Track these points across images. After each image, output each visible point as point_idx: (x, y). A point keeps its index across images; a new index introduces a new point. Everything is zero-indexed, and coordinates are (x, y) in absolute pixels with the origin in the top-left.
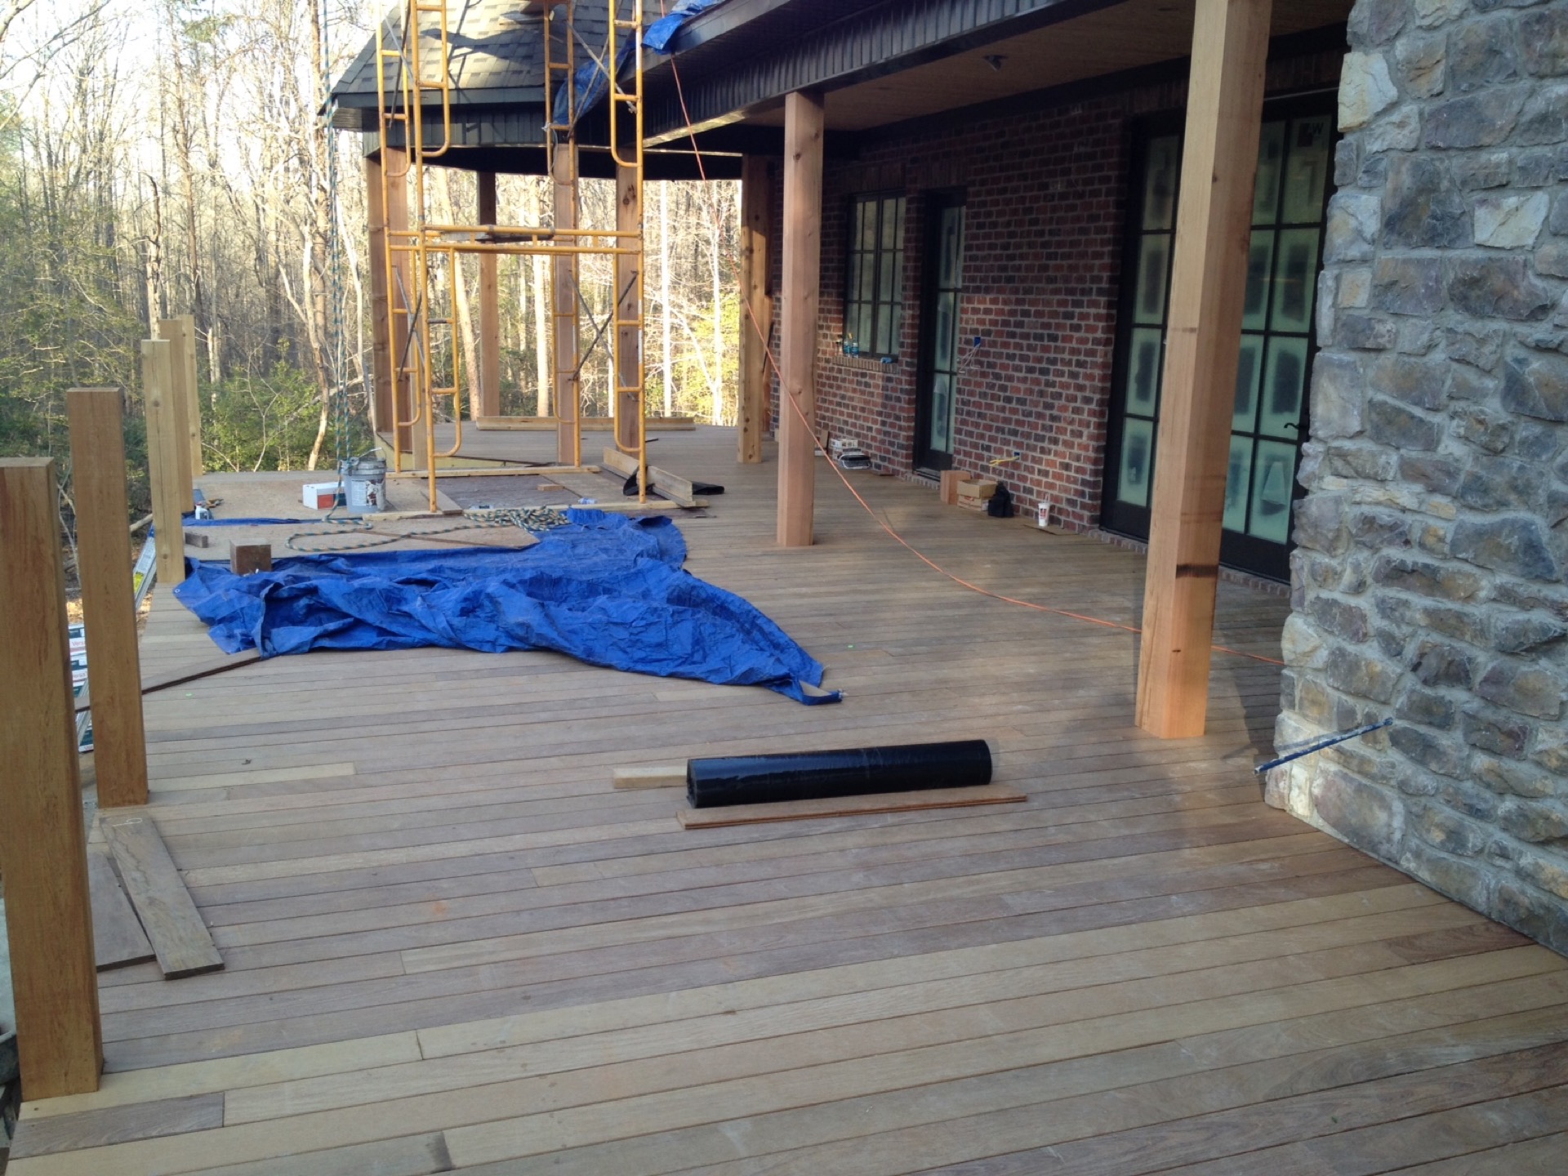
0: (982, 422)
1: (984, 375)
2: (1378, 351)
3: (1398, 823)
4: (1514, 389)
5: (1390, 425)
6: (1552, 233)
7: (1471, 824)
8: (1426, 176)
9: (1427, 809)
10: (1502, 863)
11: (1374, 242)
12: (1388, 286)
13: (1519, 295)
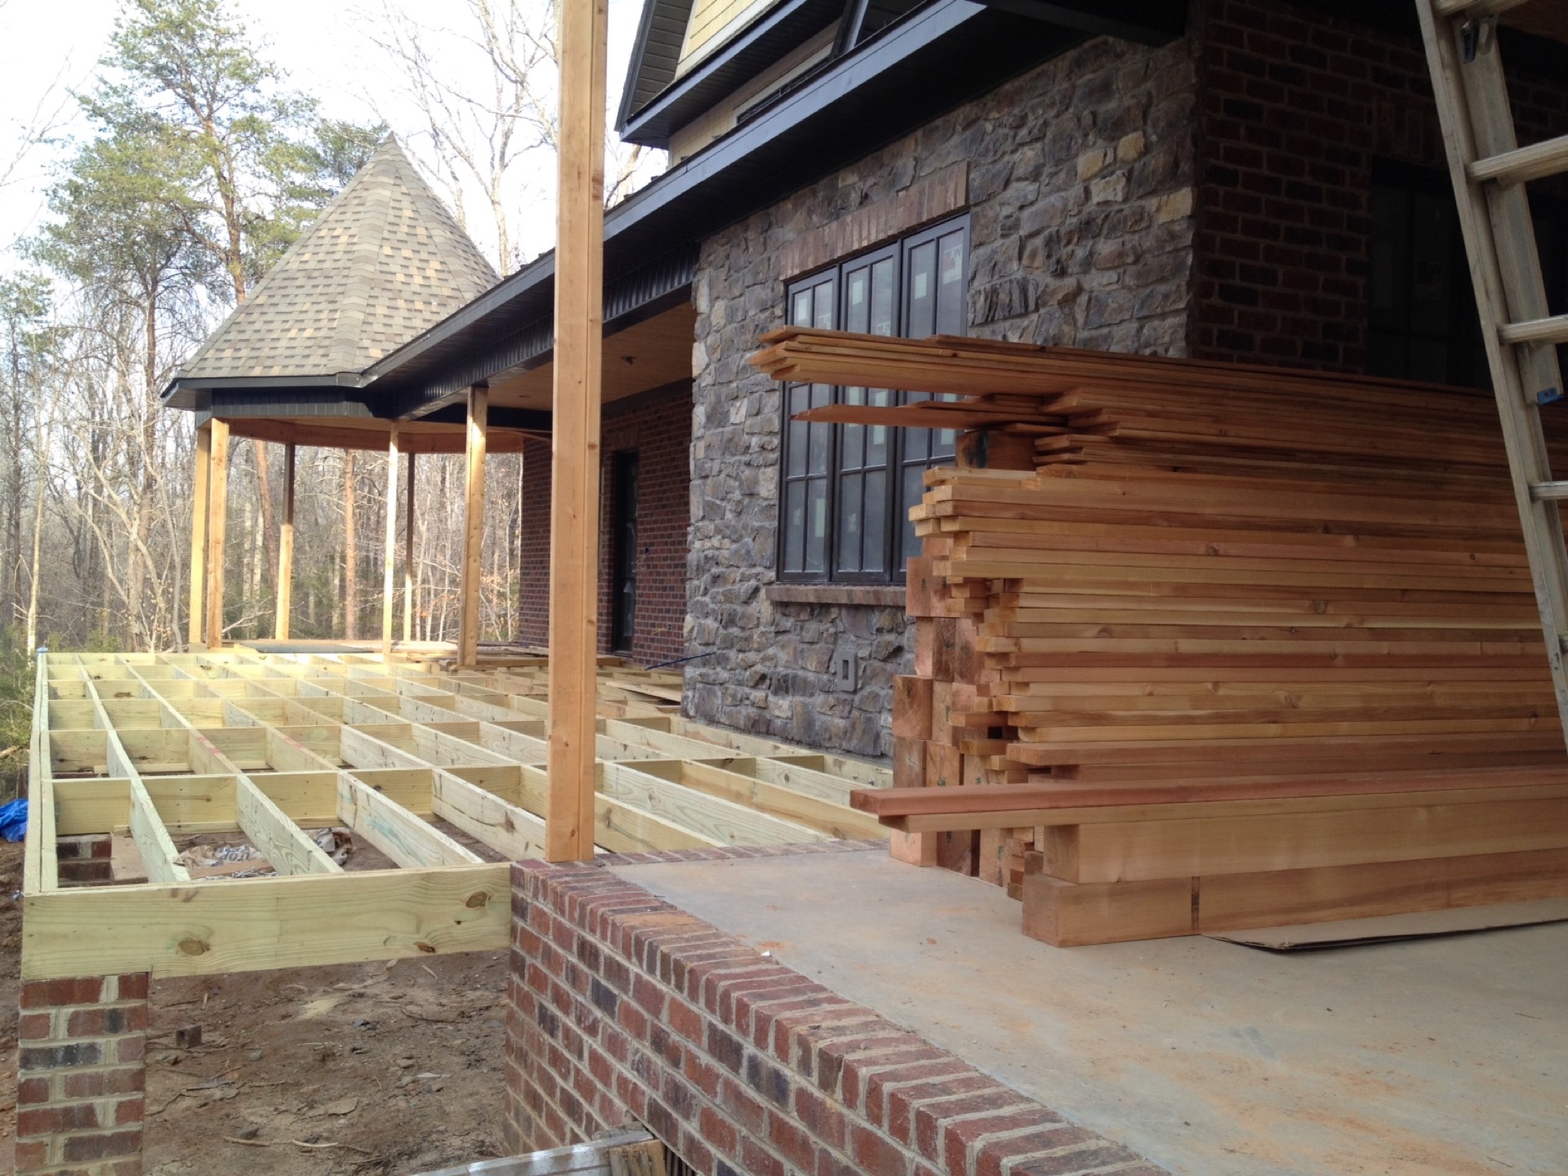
0: (651, 607)
1: (651, 574)
2: (706, 477)
3: (720, 701)
4: (741, 484)
5: (711, 511)
6: (749, 415)
7: (739, 688)
8: (718, 396)
9: (727, 689)
10: (747, 702)
11: (704, 427)
12: (708, 447)
13: (742, 443)
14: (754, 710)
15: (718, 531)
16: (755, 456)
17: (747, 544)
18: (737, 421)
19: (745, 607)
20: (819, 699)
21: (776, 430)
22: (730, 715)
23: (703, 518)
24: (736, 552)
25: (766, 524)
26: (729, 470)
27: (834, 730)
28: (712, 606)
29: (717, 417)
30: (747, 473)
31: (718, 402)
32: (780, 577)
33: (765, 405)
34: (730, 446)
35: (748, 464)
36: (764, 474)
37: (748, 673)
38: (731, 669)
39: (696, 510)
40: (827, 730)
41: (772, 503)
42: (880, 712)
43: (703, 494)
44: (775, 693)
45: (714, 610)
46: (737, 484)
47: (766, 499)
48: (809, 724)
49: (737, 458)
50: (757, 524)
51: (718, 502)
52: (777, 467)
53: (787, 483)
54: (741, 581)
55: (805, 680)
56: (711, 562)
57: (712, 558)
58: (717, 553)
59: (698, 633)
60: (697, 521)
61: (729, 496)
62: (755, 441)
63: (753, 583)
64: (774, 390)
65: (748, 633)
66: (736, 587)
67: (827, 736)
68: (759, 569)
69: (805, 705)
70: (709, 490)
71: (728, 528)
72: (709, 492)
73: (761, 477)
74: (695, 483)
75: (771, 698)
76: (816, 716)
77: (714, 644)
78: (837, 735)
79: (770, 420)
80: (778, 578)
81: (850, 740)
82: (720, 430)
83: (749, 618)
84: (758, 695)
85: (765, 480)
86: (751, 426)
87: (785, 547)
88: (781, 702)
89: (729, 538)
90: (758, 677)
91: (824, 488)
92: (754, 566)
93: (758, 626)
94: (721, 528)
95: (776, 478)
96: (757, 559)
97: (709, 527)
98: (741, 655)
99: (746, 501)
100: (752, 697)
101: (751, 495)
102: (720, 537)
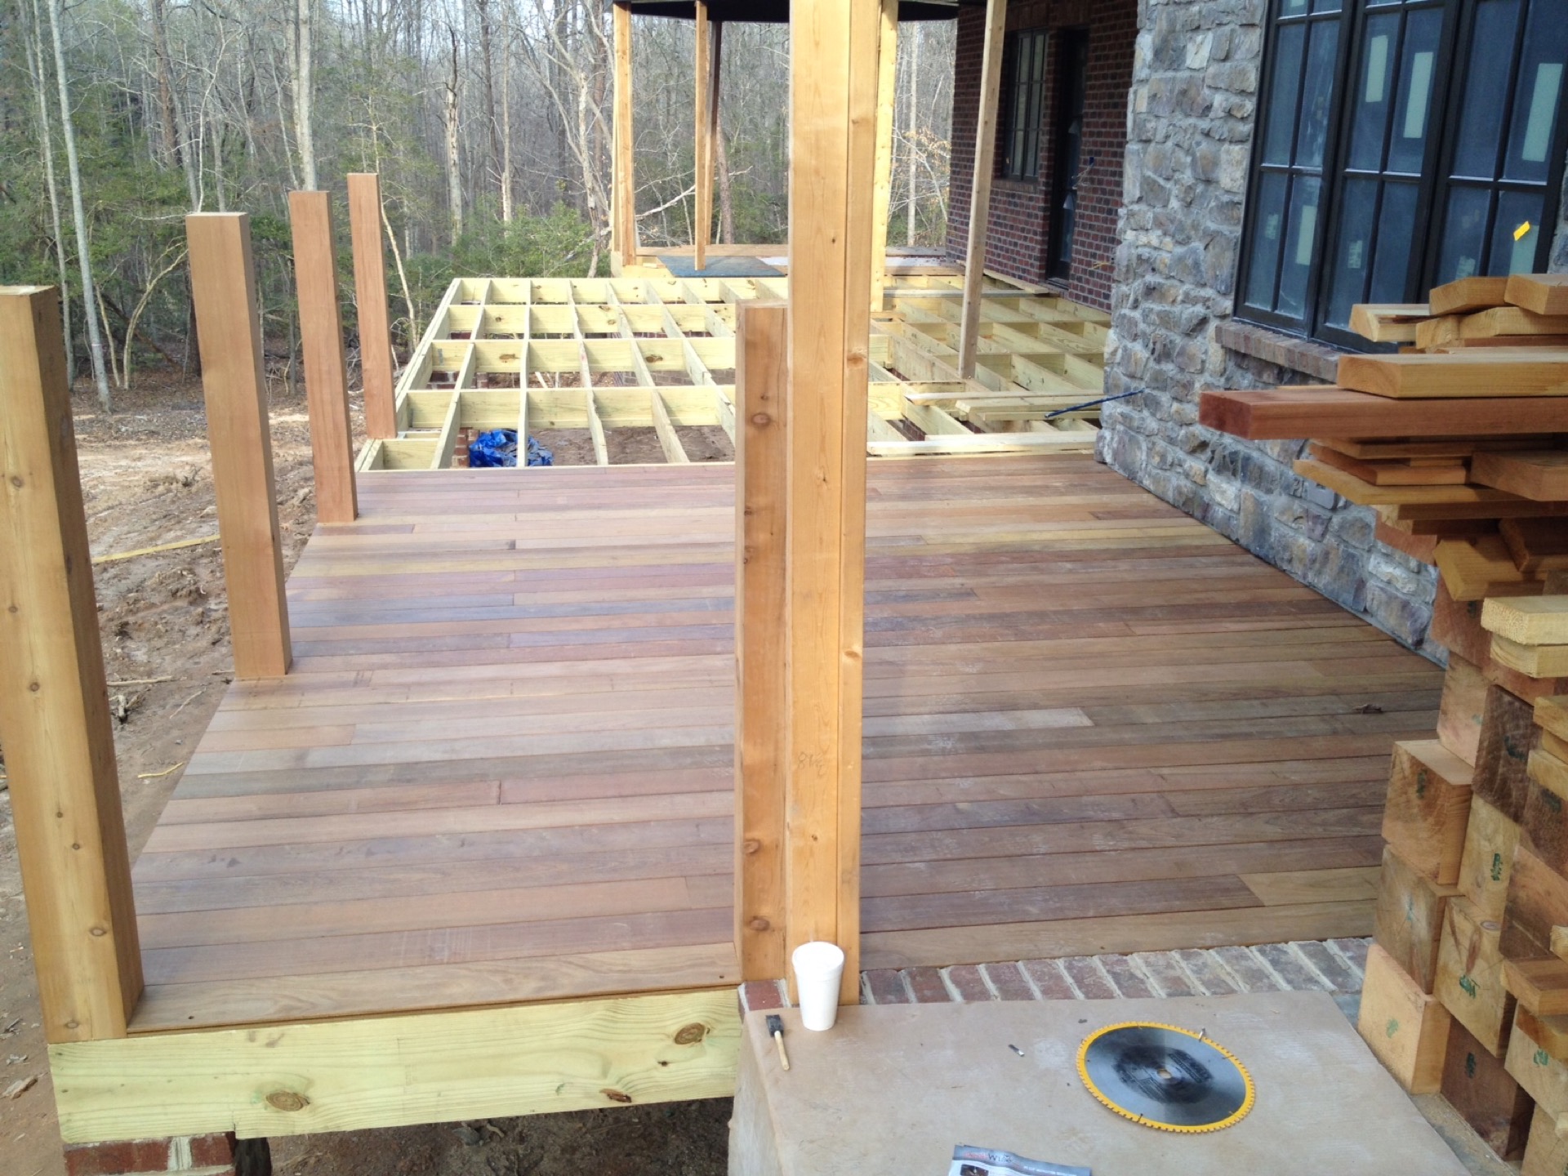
0: (1092, 232)
1: (1095, 191)
2: (1148, 141)
3: (1144, 457)
4: (1194, 162)
5: (1152, 192)
6: (1213, 59)
7: (1170, 448)
8: (1172, 22)
9: (1154, 444)
10: (1179, 470)
11: (1150, 67)
12: (1153, 97)
13: (1199, 100)
14: (1189, 484)
15: (1158, 223)
16: (1217, 123)
17: (1194, 251)
18: (1196, 66)
19: (1186, 339)
20: (1278, 501)
21: (1252, 89)
22: (1156, 480)
23: (1140, 199)
24: (1180, 260)
25: (1225, 229)
26: (1179, 138)
27: (1296, 551)
28: (1142, 326)
29: (1169, 54)
30: (1205, 146)
31: (1172, 30)
32: (1237, 309)
33: (1238, 47)
34: (1185, 100)
35: (1207, 134)
36: (1228, 152)
37: (1183, 432)
38: (1161, 420)
39: (1131, 186)
40: (1286, 548)
41: (1236, 199)
42: (1369, 551)
43: (1141, 165)
44: (1219, 471)
45: (1144, 334)
46: (1189, 159)
47: (1228, 192)
48: (1262, 531)
49: (1192, 120)
50: (1212, 226)
51: (1162, 182)
52: (1248, 146)
53: (1261, 173)
54: (1183, 302)
55: (1261, 469)
56: (1146, 266)
57: (1147, 261)
58: (1155, 254)
59: (1122, 358)
60: (1132, 203)
61: (1177, 176)
62: (1219, 100)
63: (1199, 310)
64: (1253, 25)
65: (1188, 377)
66: (1177, 309)
67: (1287, 556)
68: (1208, 292)
69: (1258, 504)
70: (1149, 159)
71: (1172, 222)
72: (1151, 164)
73: (1224, 157)
74: (1132, 147)
75: (1212, 477)
76: (1274, 524)
77: (1141, 379)
78: (1301, 560)
79: (1243, 73)
80: (1235, 312)
81: (1319, 573)
82: (1170, 74)
83: (1191, 358)
84: (1196, 465)
85: (1229, 162)
86: (1214, 77)
87: (1249, 267)
88: (1225, 486)
89: (1173, 237)
90: (1196, 443)
91: (1317, 192)
92: (1204, 285)
93: (1202, 371)
94: (1163, 220)
95: (1246, 163)
96: (1207, 276)
97: (1147, 214)
98: (1176, 406)
99: (1200, 188)
100: (1186, 466)
101: (1208, 182)
102: (1159, 232)
